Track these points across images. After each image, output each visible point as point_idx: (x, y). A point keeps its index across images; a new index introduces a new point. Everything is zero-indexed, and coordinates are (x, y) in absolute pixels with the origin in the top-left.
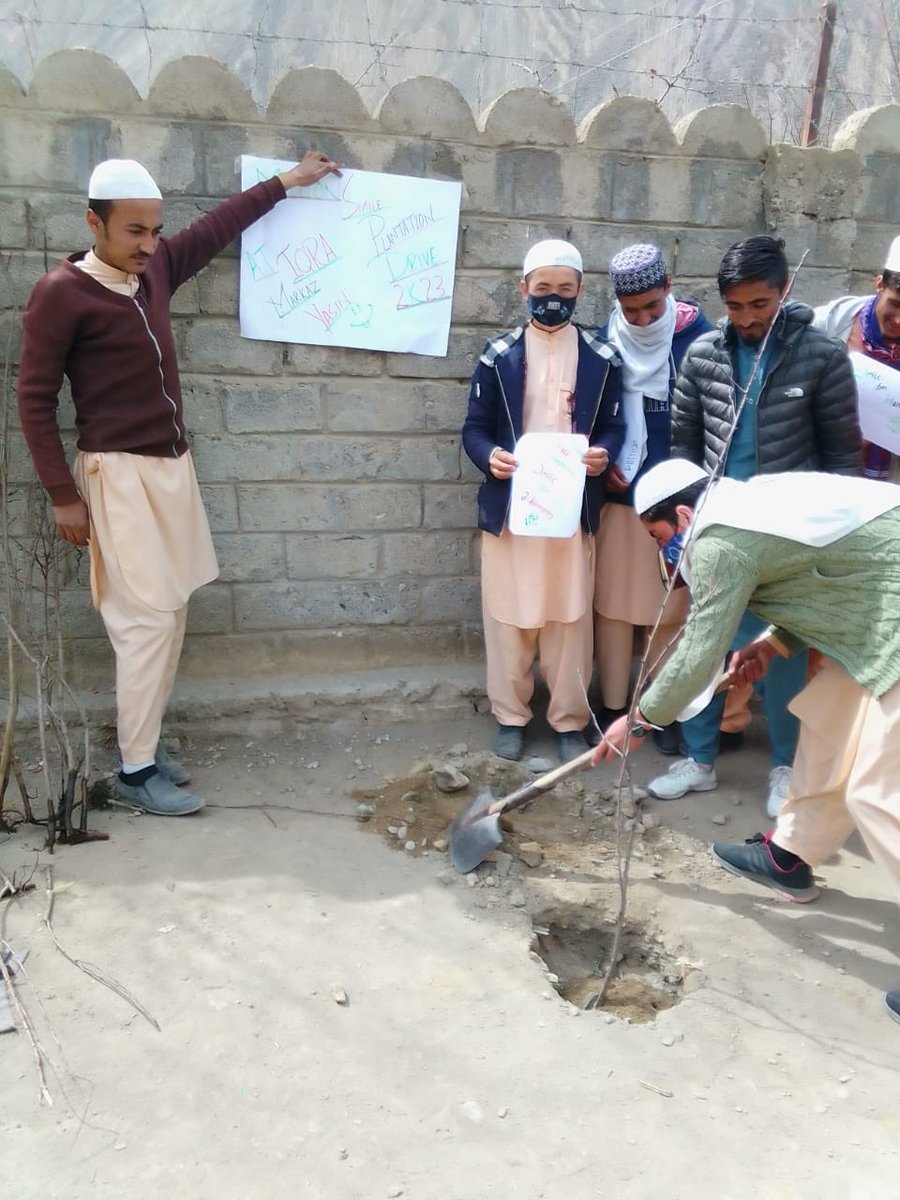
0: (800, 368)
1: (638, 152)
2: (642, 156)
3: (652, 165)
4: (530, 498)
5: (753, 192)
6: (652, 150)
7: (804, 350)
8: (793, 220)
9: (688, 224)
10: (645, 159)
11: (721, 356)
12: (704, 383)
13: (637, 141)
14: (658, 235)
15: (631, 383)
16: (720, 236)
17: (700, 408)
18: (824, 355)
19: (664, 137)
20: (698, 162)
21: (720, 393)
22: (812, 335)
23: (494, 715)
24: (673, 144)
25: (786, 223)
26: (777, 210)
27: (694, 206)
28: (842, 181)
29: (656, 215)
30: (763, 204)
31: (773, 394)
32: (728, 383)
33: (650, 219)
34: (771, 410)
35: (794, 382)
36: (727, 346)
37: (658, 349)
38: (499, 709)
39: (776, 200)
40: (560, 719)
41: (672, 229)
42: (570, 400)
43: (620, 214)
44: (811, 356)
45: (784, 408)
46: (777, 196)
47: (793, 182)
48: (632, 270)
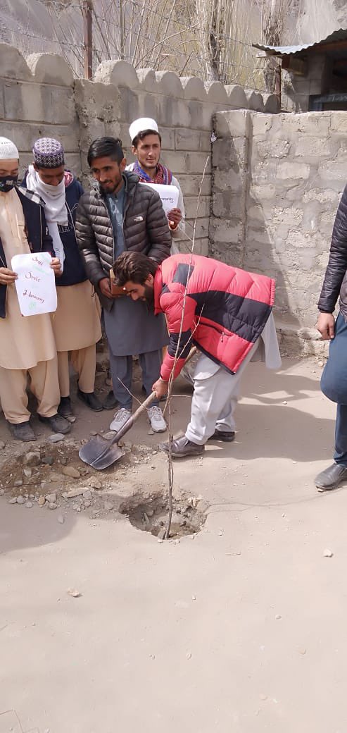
0: (139, 206)
1: (14, 79)
2: (15, 81)
3: (22, 87)
4: (28, 293)
5: (71, 105)
6: (21, 78)
7: (139, 197)
8: (94, 122)
9: (43, 122)
10: (18, 83)
11: (99, 202)
12: (93, 217)
13: (12, 72)
14: (30, 128)
15: (50, 217)
16: (60, 130)
17: (93, 230)
18: (149, 198)
19: (25, 70)
20: (44, 86)
21: (103, 222)
22: (141, 189)
23: (8, 420)
24: (30, 75)
25: (92, 123)
26: (87, 116)
27: (45, 112)
28: (112, 102)
29: (28, 117)
30: (76, 112)
31: (129, 220)
32: (106, 216)
33: (26, 119)
34: (130, 229)
35: (137, 214)
36: (102, 197)
37: (59, 198)
38: (12, 415)
39: (85, 110)
40: (48, 408)
41: (36, 125)
42: (25, 230)
43: (10, 116)
44: (142, 199)
45: (135, 227)
46: (86, 108)
47: (91, 101)
48: (52, 154)
